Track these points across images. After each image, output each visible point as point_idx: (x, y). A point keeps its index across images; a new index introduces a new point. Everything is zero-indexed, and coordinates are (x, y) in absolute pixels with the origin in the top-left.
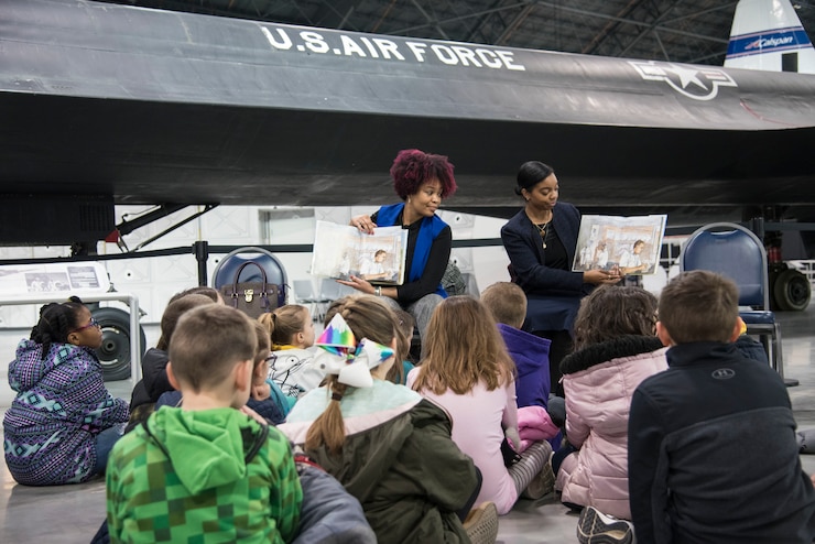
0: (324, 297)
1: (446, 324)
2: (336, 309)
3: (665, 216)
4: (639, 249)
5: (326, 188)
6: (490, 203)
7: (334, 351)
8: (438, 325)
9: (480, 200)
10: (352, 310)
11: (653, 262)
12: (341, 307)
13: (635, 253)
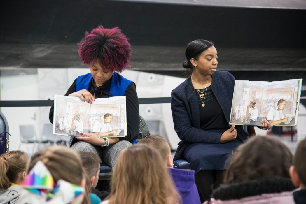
0: (45, 138)
1: (128, 169)
2: (37, 159)
3: (301, 80)
4: (282, 106)
5: (45, 54)
6: (173, 67)
7: (38, 192)
8: (121, 169)
9: (166, 65)
10: (51, 159)
11: (293, 115)
12: (41, 157)
13: (279, 109)
